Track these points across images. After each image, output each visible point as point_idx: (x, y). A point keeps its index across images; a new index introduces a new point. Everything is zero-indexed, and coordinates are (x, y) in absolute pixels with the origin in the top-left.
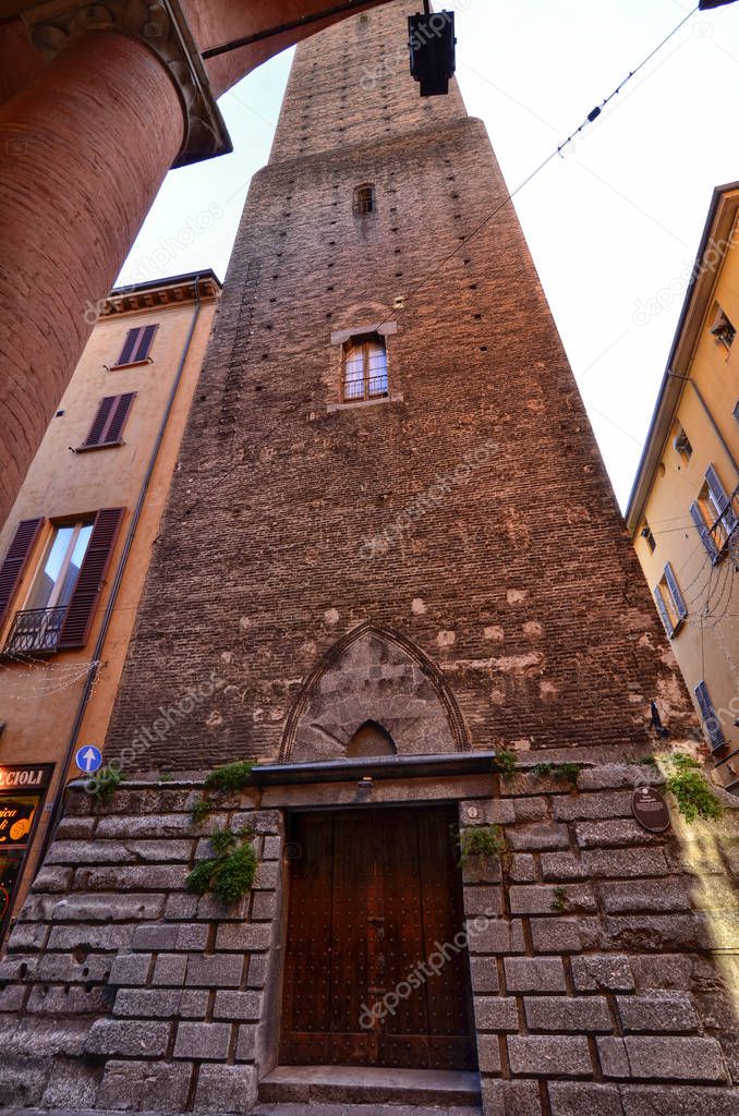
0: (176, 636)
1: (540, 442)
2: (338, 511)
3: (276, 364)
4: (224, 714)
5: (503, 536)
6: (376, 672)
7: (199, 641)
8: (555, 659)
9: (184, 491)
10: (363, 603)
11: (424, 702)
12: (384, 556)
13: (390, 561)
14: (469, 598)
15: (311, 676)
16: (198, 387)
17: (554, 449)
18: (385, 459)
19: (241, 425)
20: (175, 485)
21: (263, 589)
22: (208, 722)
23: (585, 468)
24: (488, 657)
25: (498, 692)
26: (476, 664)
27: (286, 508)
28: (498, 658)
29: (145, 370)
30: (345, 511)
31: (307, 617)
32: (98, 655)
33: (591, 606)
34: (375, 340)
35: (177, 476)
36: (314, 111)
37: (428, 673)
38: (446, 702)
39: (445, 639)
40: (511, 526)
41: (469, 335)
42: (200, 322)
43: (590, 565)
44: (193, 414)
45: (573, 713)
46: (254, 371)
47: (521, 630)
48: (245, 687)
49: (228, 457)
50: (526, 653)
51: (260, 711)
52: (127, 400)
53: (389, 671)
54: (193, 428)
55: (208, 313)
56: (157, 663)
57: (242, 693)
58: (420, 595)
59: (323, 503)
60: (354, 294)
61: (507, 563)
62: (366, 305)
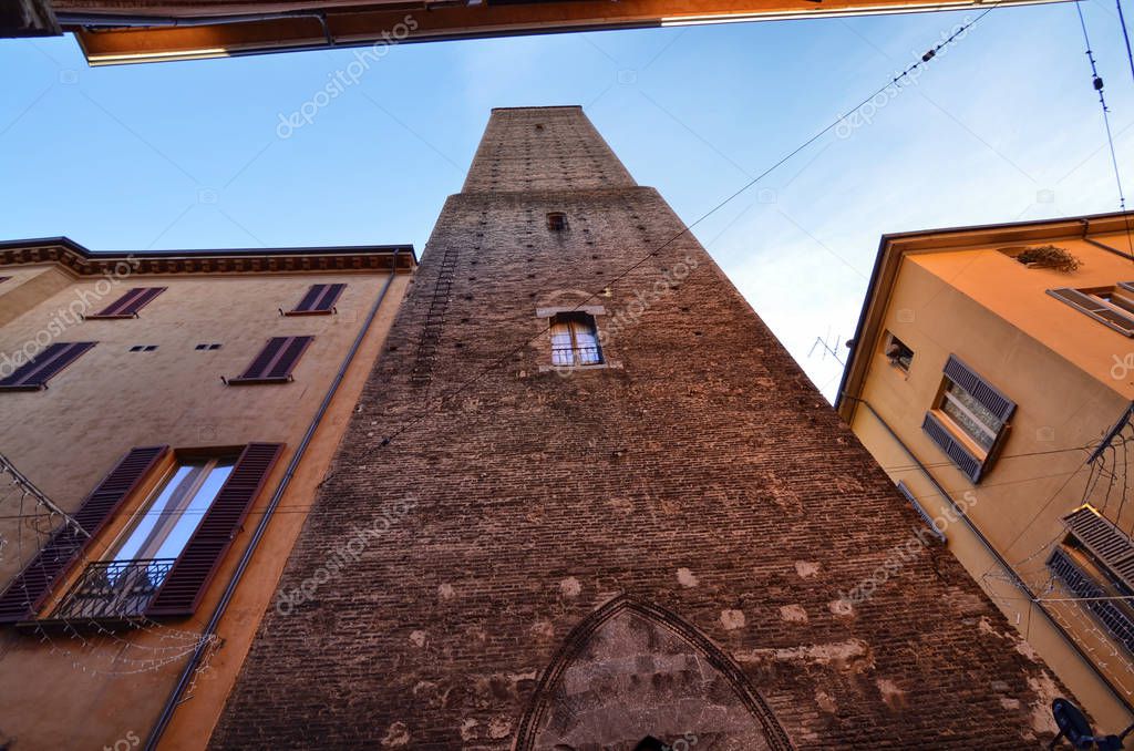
0: (340, 606)
1: (782, 413)
2: (564, 465)
3: (478, 327)
4: (411, 728)
5: (769, 502)
6: (645, 663)
7: (376, 613)
8: (884, 648)
9: (365, 433)
10: (611, 571)
11: (724, 709)
12: (629, 517)
13: (638, 523)
14: (749, 569)
15: (549, 670)
16: (388, 339)
17: (799, 421)
18: (613, 418)
19: (439, 376)
20: (353, 426)
21: (472, 550)
22: (384, 741)
23: (839, 440)
24: (796, 645)
25: (823, 694)
26: (783, 654)
27: (498, 459)
28: (809, 646)
29: (328, 320)
30: (572, 465)
31: (535, 587)
32: (213, 626)
33: (905, 583)
34: (587, 321)
35: (356, 417)
37: (719, 666)
38: (754, 709)
39: (733, 621)
40: (776, 492)
41: (680, 322)
42: (393, 287)
43: (883, 537)
44: (380, 361)
45: (937, 726)
46: (453, 331)
47: (827, 610)
48: (446, 684)
49: (423, 404)
50: (844, 640)
51: (471, 723)
52: (301, 343)
53: (663, 664)
54: (379, 373)
55: (402, 283)
56: (307, 644)
57: (442, 693)
58: (685, 563)
59: (544, 456)
60: (555, 282)
61: (786, 531)
62: (571, 291)
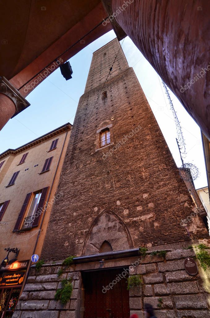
0: (59, 220)
1: (151, 147)
2: (98, 178)
3: (84, 142)
4: (69, 242)
5: (141, 177)
6: (107, 225)
7: (64, 221)
8: (158, 214)
9: (62, 180)
10: (104, 204)
11: (120, 233)
12: (109, 189)
13: (111, 190)
14: (132, 198)
15: (90, 228)
16: (67, 152)
17: (154, 149)
18: (109, 161)
19: (75, 160)
20: (60, 178)
21: (79, 204)
22: (65, 245)
23: (164, 152)
24: (138, 216)
25: (141, 228)
26: (135, 219)
27: (85, 180)
28: (141, 216)
29: (55, 150)
30: (99, 178)
31: (89, 210)
32: (41, 228)
33: (168, 195)
34: (107, 130)
35: (61, 176)
36: (94, 78)
37: (121, 224)
38: (126, 233)
39: (126, 212)
40: (143, 174)
41: (131, 122)
42: (68, 135)
43: (167, 182)
44: (65, 159)
45: (165, 232)
46: (79, 145)
47: (147, 206)
48: (74, 233)
49: (72, 169)
50: (149, 214)
51: (77, 240)
52: (51, 158)
53: (111, 224)
54: (65, 163)
55: (69, 133)
56: (54, 229)
57: (73, 235)
58: (119, 199)
59: (94, 177)
60: (102, 119)
61: (143, 186)
62: (105, 121)
